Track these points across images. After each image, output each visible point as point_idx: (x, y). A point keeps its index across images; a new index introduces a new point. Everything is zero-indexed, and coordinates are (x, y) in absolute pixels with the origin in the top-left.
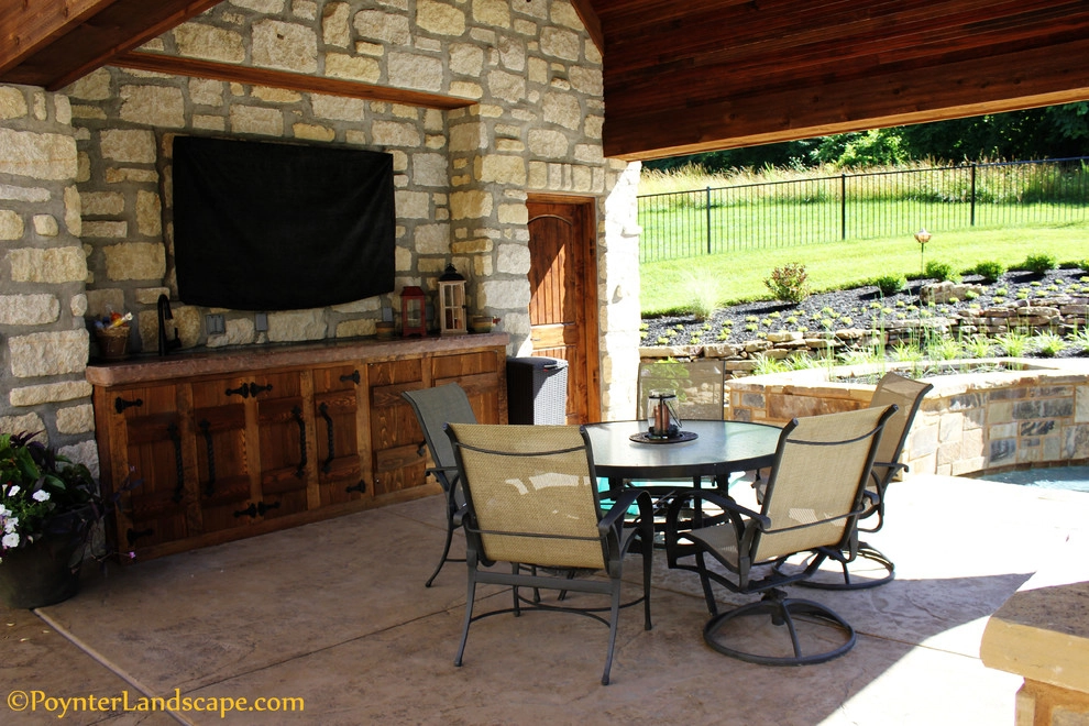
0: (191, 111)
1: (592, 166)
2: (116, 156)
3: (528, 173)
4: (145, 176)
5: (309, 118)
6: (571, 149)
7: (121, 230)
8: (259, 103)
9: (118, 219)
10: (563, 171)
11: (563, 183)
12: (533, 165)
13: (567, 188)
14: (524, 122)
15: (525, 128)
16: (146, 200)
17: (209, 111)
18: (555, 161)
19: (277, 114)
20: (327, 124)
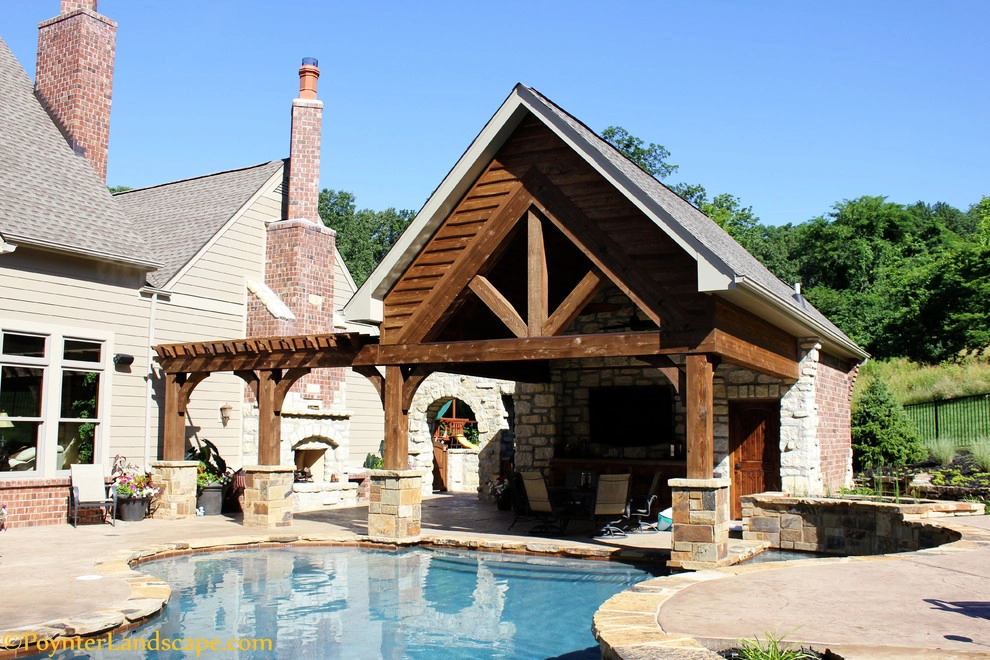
0: (601, 380)
1: (768, 385)
2: (578, 397)
3: (727, 391)
4: (585, 402)
5: (642, 378)
6: (756, 378)
7: (577, 419)
8: (624, 375)
9: (576, 416)
10: (748, 389)
11: (748, 394)
12: (729, 388)
13: (752, 396)
14: (725, 369)
15: (726, 372)
16: (585, 409)
17: (606, 380)
18: (743, 385)
19: (630, 378)
20: (648, 379)
